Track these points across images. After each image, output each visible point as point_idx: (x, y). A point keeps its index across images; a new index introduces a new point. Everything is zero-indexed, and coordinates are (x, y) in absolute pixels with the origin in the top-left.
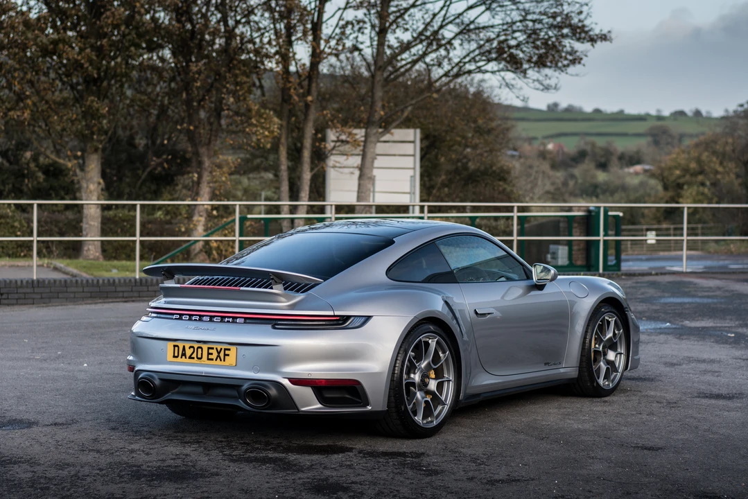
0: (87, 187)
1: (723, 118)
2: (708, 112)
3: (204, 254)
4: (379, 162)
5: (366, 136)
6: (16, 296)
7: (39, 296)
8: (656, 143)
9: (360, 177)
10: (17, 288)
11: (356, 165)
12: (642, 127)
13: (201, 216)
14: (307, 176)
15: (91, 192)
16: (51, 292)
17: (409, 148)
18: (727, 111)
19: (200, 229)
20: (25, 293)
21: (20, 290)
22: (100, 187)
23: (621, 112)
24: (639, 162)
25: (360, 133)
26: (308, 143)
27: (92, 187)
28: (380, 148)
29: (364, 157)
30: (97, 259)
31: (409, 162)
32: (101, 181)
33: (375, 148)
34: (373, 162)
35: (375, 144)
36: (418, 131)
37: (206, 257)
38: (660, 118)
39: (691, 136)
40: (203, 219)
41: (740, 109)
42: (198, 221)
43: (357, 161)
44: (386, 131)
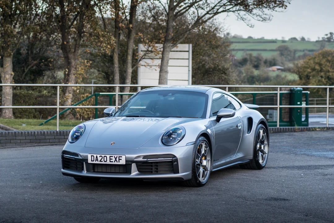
0: (5, 77)
1: (317, 41)
2: (308, 39)
3: (72, 115)
4: (171, 62)
5: (164, 48)
8: (282, 54)
9: (161, 71)
11: (157, 65)
12: (274, 46)
13: (70, 93)
14: (130, 70)
15: (7, 79)
16: (6, 140)
17: (186, 55)
18: (319, 38)
19: (70, 101)
22: (12, 76)
23: (263, 38)
24: (275, 65)
25: (159, 46)
26: (130, 52)
27: (7, 76)
28: (172, 55)
29: (162, 59)
30: (11, 117)
31: (186, 63)
32: (13, 73)
33: (168, 55)
34: (168, 63)
35: (169, 52)
36: (191, 45)
37: (73, 117)
38: (283, 41)
39: (301, 51)
40: (71, 95)
41: (326, 37)
42: (69, 96)
43: (159, 62)
44: (175, 45)
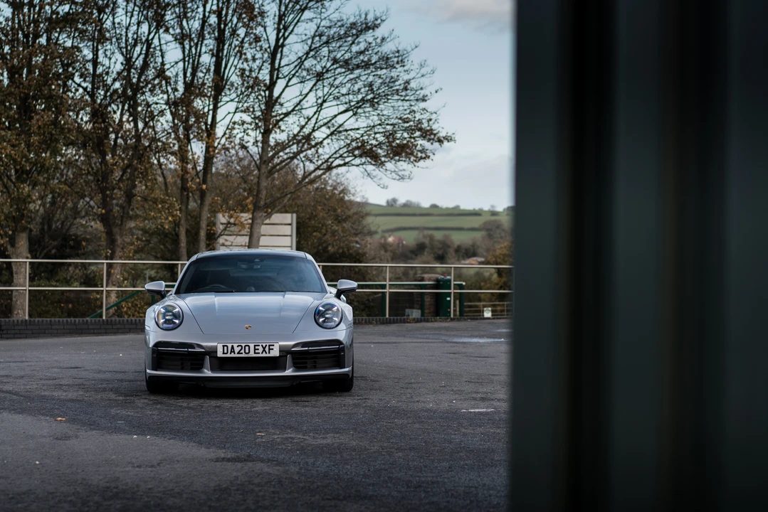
4: (263, 240)
5: (253, 219)
6: (13, 332)
7: (31, 332)
10: (14, 325)
11: (245, 240)
16: (39, 329)
17: (288, 229)
20: (20, 330)
21: (16, 328)
25: (248, 216)
28: (264, 229)
29: (251, 236)
31: (287, 240)
33: (260, 229)
34: (259, 240)
35: (260, 226)
36: (294, 215)
43: (246, 237)
44: (269, 215)
